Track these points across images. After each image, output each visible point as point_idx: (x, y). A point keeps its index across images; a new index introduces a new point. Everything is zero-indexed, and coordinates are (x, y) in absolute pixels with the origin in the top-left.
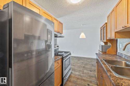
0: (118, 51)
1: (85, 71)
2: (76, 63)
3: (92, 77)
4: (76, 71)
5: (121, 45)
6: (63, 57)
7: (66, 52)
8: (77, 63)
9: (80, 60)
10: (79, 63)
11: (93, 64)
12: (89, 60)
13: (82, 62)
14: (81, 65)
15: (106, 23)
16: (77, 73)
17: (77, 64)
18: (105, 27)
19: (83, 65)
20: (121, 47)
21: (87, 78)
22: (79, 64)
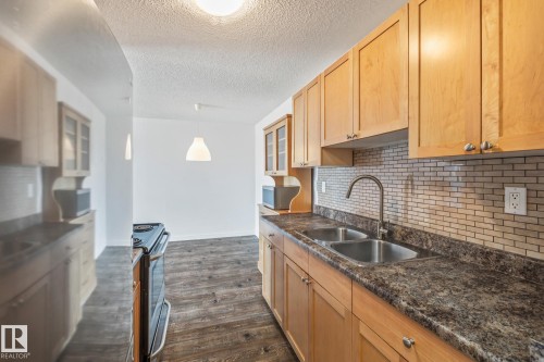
0: (316, 203)
1: (221, 292)
2: (172, 271)
3: (250, 303)
4: (186, 304)
5: (324, 183)
6: (144, 249)
7: (143, 228)
8: (180, 271)
9: (186, 253)
10: (185, 270)
11: (239, 258)
12: (220, 248)
13: (198, 259)
14: (199, 273)
15: (289, 116)
16: (192, 311)
17: (180, 274)
18: (286, 127)
19: (206, 272)
20: (324, 191)
21: (234, 314)
22: (186, 274)
